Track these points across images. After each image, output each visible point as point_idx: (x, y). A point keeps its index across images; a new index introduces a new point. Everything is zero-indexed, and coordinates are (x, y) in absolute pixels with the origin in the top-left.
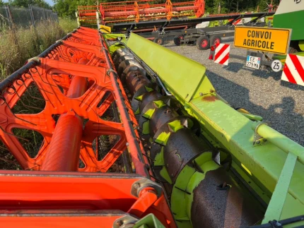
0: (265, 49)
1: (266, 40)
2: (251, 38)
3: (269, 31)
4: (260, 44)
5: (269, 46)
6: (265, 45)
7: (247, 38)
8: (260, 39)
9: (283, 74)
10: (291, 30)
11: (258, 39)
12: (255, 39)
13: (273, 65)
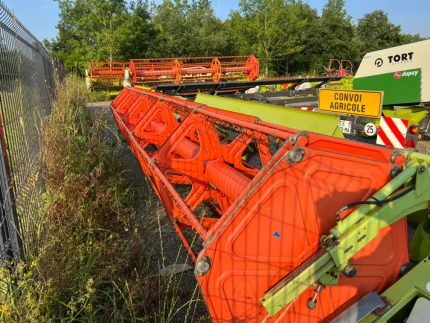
0: (356, 112)
1: (356, 103)
2: (339, 101)
3: (359, 94)
4: (350, 107)
5: (360, 109)
6: (355, 107)
7: (334, 101)
8: (349, 102)
9: (379, 138)
10: (383, 93)
11: (347, 102)
12: (344, 102)
13: (366, 128)
